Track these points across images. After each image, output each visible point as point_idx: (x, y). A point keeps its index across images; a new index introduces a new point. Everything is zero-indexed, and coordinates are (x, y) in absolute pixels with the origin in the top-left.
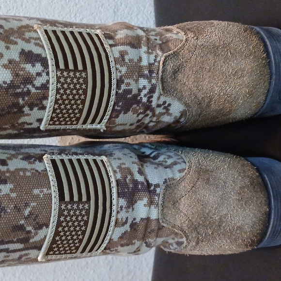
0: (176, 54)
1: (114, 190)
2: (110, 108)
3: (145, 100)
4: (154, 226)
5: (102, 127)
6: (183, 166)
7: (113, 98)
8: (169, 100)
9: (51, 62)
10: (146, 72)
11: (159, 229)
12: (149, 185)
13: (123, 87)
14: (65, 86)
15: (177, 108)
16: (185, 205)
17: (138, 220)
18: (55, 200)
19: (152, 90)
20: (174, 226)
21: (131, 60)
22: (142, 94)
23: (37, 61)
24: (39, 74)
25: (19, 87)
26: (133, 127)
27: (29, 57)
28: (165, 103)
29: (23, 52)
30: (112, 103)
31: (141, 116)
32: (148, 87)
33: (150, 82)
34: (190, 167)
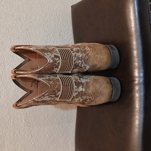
0: (88, 54)
1: (74, 84)
2: (72, 68)
3: (80, 65)
4: (84, 93)
5: (70, 72)
6: (90, 78)
7: (73, 65)
8: (86, 66)
9: (60, 58)
10: (81, 59)
11: (85, 94)
12: (82, 83)
13: (75, 63)
14: (63, 63)
15: (88, 67)
16: (91, 88)
17: (80, 92)
18: (61, 85)
19: (82, 63)
20: (89, 93)
21: (77, 56)
22: (79, 64)
23: (58, 57)
24: (58, 60)
25: (54, 63)
26: (77, 72)
27: (56, 56)
28: (85, 66)
29: (54, 55)
30: (73, 66)
31: (79, 70)
32: (81, 62)
33: (81, 61)
34: (92, 79)
